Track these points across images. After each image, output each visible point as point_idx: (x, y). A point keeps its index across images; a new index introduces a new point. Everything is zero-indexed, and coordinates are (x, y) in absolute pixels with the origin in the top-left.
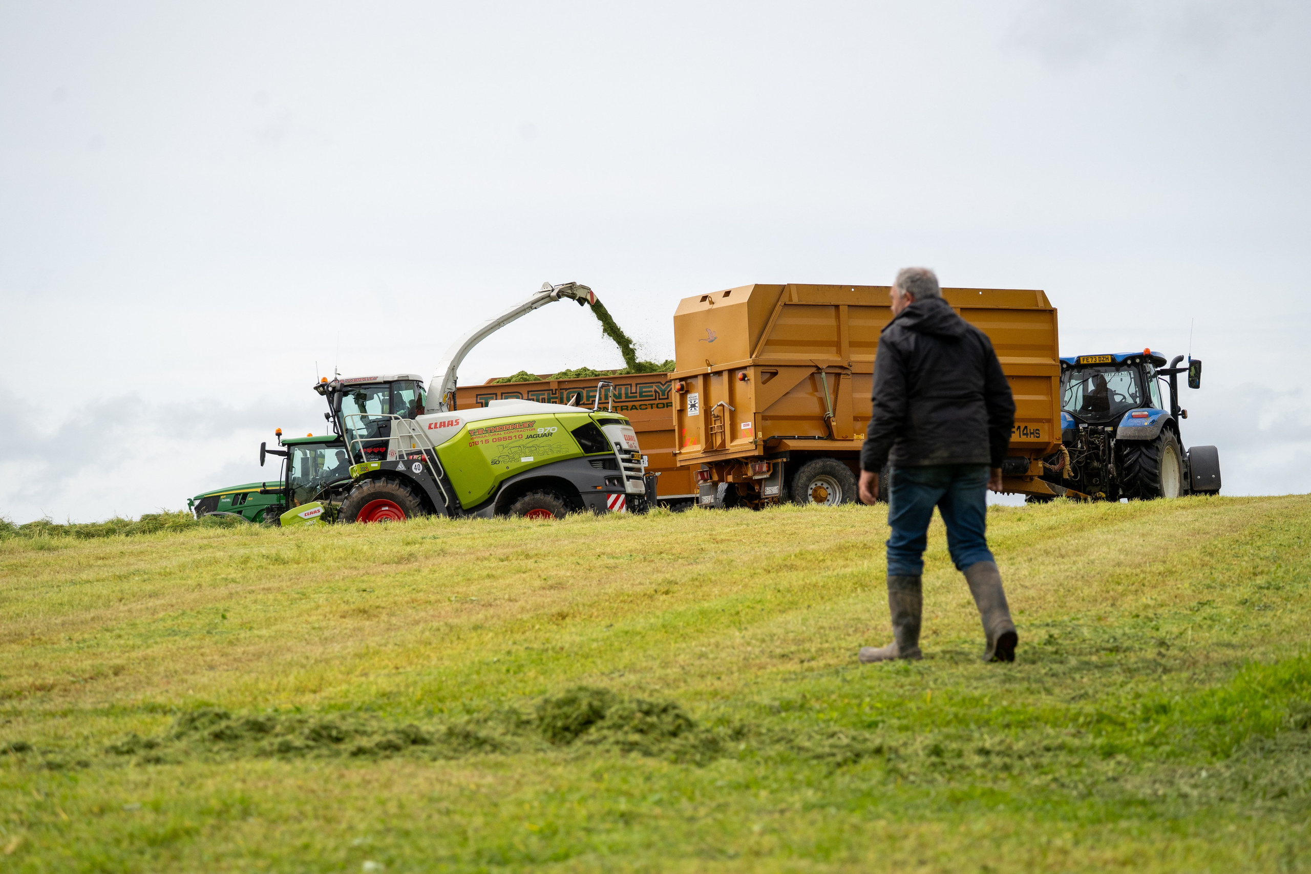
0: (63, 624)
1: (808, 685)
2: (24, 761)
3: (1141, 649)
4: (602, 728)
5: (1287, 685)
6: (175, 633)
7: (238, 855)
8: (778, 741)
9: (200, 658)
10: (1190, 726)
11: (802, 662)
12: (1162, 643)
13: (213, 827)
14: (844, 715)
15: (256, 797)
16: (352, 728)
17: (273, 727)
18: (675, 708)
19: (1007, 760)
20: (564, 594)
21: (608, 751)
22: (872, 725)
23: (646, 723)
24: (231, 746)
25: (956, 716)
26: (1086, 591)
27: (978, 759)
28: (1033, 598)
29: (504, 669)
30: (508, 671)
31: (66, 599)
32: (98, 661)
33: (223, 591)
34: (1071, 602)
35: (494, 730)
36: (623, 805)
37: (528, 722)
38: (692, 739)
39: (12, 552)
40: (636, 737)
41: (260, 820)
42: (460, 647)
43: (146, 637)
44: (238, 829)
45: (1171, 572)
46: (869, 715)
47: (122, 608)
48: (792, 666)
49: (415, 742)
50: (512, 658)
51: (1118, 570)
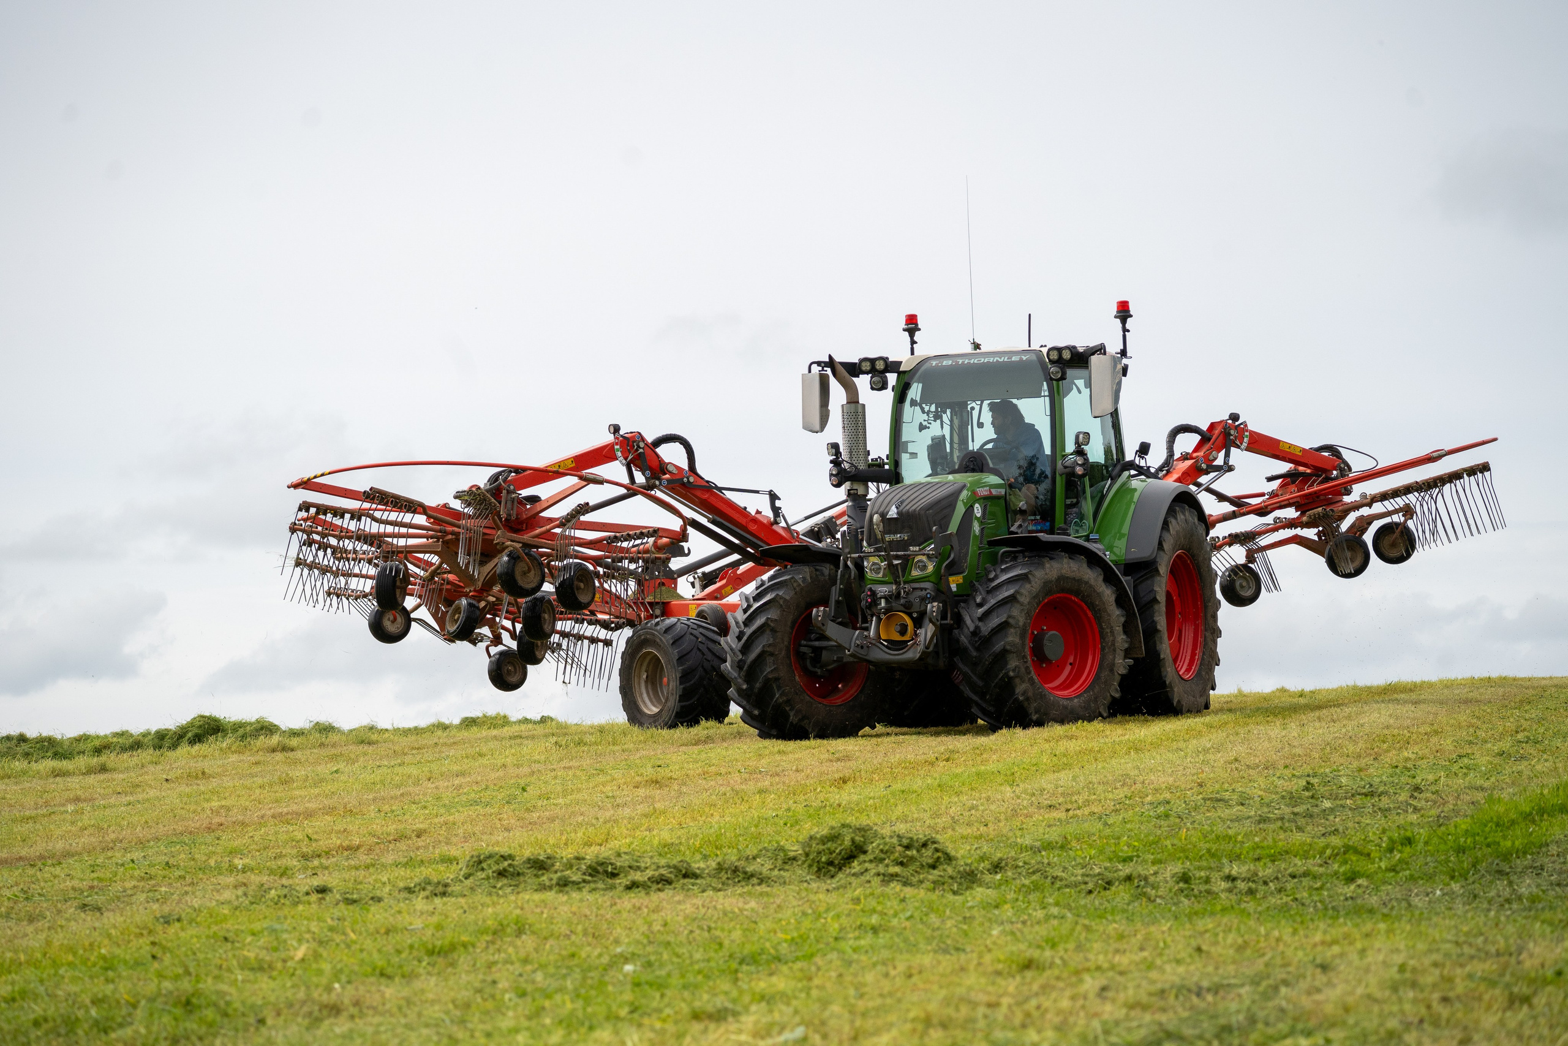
0: (374, 800)
1: (1071, 829)
2: (324, 899)
3: (1396, 793)
4: (865, 861)
5: (1528, 817)
6: (477, 803)
7: (508, 961)
8: (1034, 873)
9: (498, 822)
10: (1432, 855)
11: (1068, 810)
12: (1417, 788)
13: (487, 942)
14: (1101, 852)
15: (531, 919)
16: (627, 864)
17: (553, 865)
18: (934, 843)
19: (1253, 886)
20: (849, 764)
21: (869, 882)
22: (1127, 860)
23: (907, 856)
24: (513, 883)
25: (1209, 851)
26: (1351, 748)
27: (1224, 885)
28: (1299, 755)
29: (782, 822)
30: (785, 824)
31: (378, 779)
32: (401, 827)
33: (526, 770)
34: (1335, 757)
35: (763, 866)
36: (874, 920)
37: (794, 859)
38: (950, 870)
39: (334, 745)
40: (897, 869)
41: (533, 937)
42: (744, 807)
43: (448, 808)
44: (512, 944)
45: (1436, 732)
46: (1126, 851)
47: (430, 785)
48: (1060, 814)
49: (685, 876)
50: (791, 814)
51: (1386, 732)
